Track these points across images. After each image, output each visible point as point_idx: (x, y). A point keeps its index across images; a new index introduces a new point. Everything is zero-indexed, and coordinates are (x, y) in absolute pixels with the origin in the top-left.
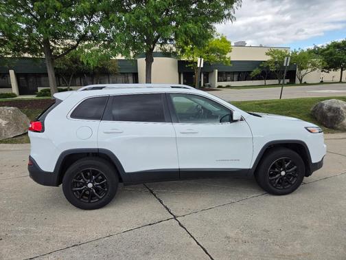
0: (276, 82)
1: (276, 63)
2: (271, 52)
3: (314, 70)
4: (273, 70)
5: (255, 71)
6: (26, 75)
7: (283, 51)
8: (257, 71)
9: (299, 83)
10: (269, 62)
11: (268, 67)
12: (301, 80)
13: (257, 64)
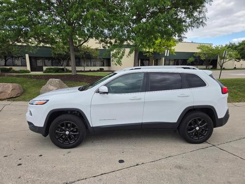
0: (205, 67)
1: (205, 54)
2: (201, 47)
3: (231, 60)
4: (203, 59)
5: (190, 59)
6: (36, 58)
7: (209, 46)
8: (191, 59)
9: (220, 68)
10: (200, 53)
11: (199, 56)
12: (221, 67)
13: (192, 54)
